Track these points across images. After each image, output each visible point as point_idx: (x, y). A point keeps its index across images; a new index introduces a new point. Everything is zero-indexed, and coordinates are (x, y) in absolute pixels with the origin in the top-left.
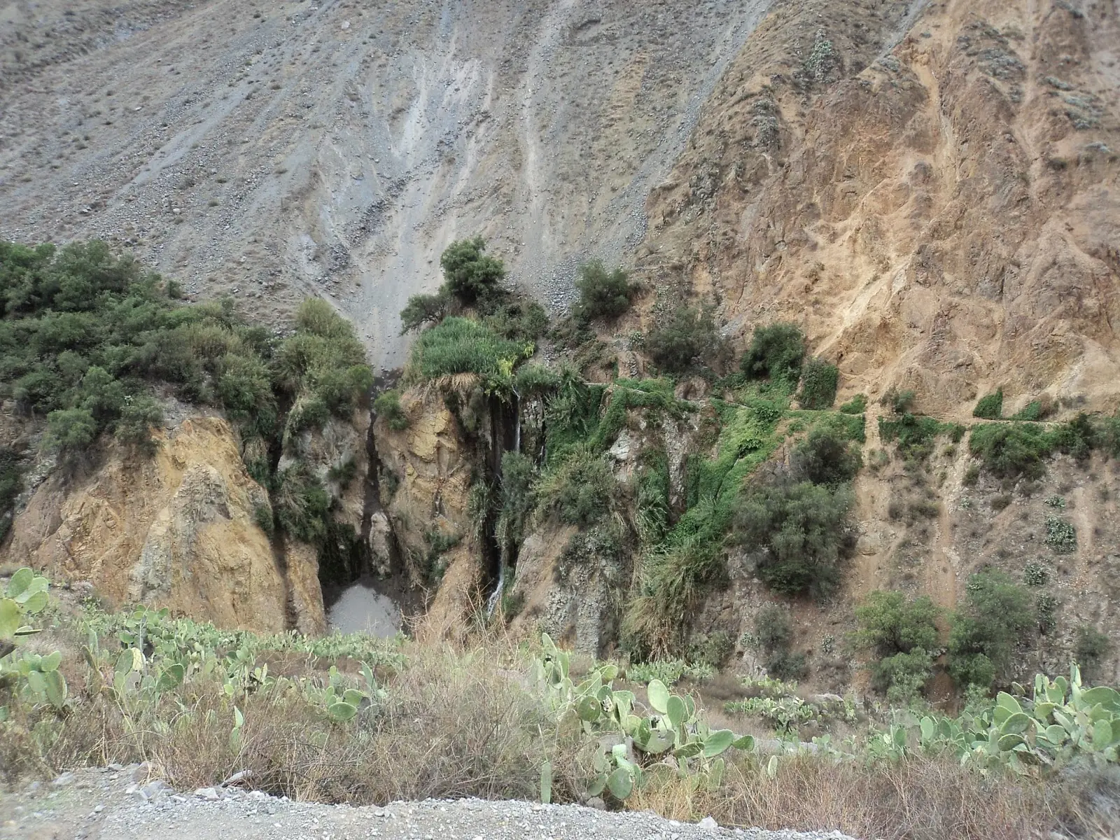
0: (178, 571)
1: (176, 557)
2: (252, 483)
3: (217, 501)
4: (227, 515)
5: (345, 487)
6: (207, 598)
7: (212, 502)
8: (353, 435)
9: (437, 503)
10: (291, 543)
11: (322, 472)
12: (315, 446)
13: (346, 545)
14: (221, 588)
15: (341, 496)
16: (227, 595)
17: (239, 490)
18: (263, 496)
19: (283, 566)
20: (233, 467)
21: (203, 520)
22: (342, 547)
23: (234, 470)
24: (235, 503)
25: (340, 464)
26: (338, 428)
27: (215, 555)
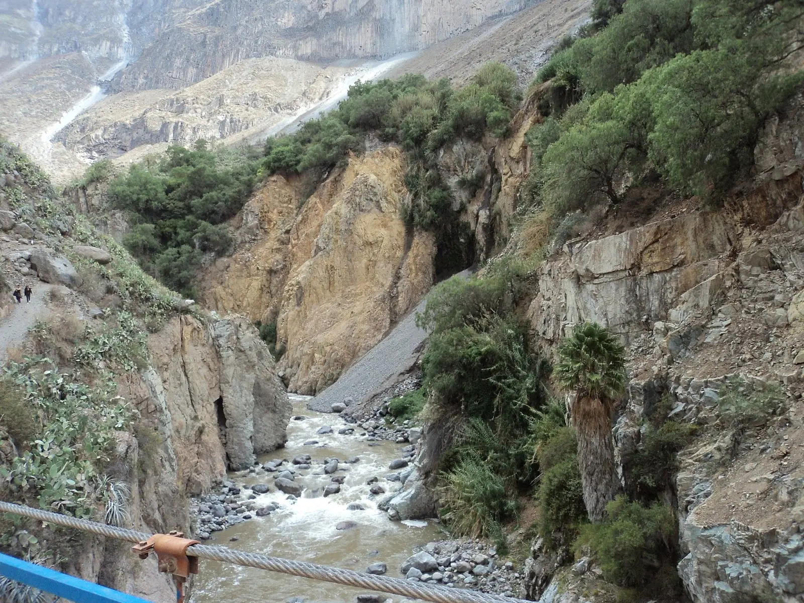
0: (337, 241)
1: (337, 231)
2: (405, 190)
3: (374, 199)
4: (380, 209)
5: (473, 195)
6: (351, 261)
7: (371, 200)
8: (483, 153)
9: (518, 195)
10: (417, 230)
11: (452, 181)
12: (448, 160)
13: (465, 239)
14: (362, 256)
15: (470, 202)
16: (365, 261)
17: (395, 194)
18: (409, 197)
19: (408, 246)
20: (395, 179)
21: (362, 210)
22: (462, 240)
23: (395, 181)
24: (389, 202)
25: (472, 176)
26: (468, 147)
27: (362, 232)
